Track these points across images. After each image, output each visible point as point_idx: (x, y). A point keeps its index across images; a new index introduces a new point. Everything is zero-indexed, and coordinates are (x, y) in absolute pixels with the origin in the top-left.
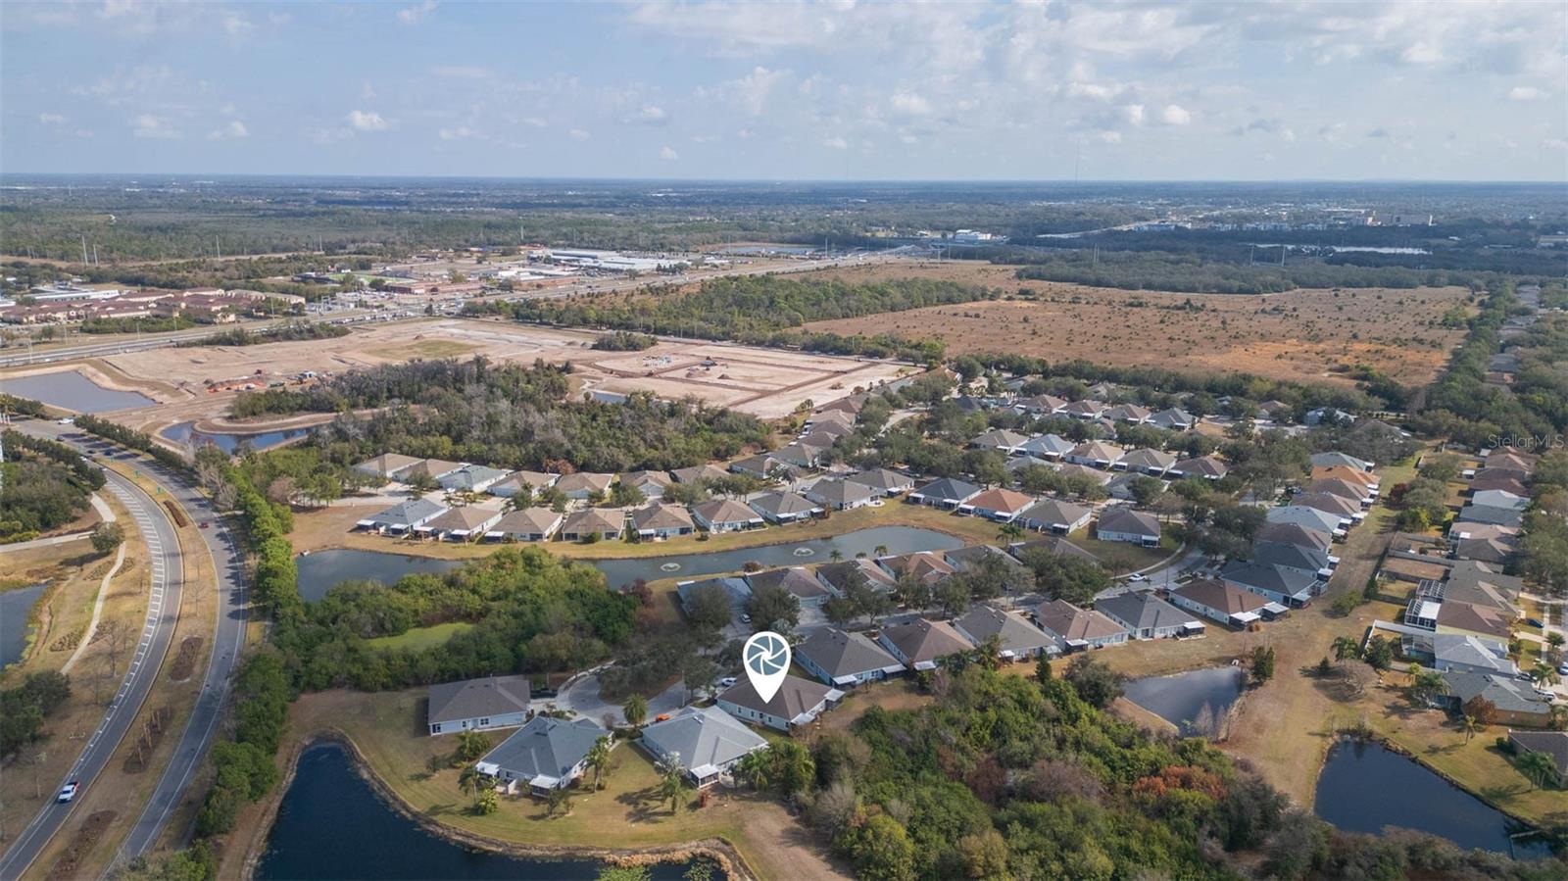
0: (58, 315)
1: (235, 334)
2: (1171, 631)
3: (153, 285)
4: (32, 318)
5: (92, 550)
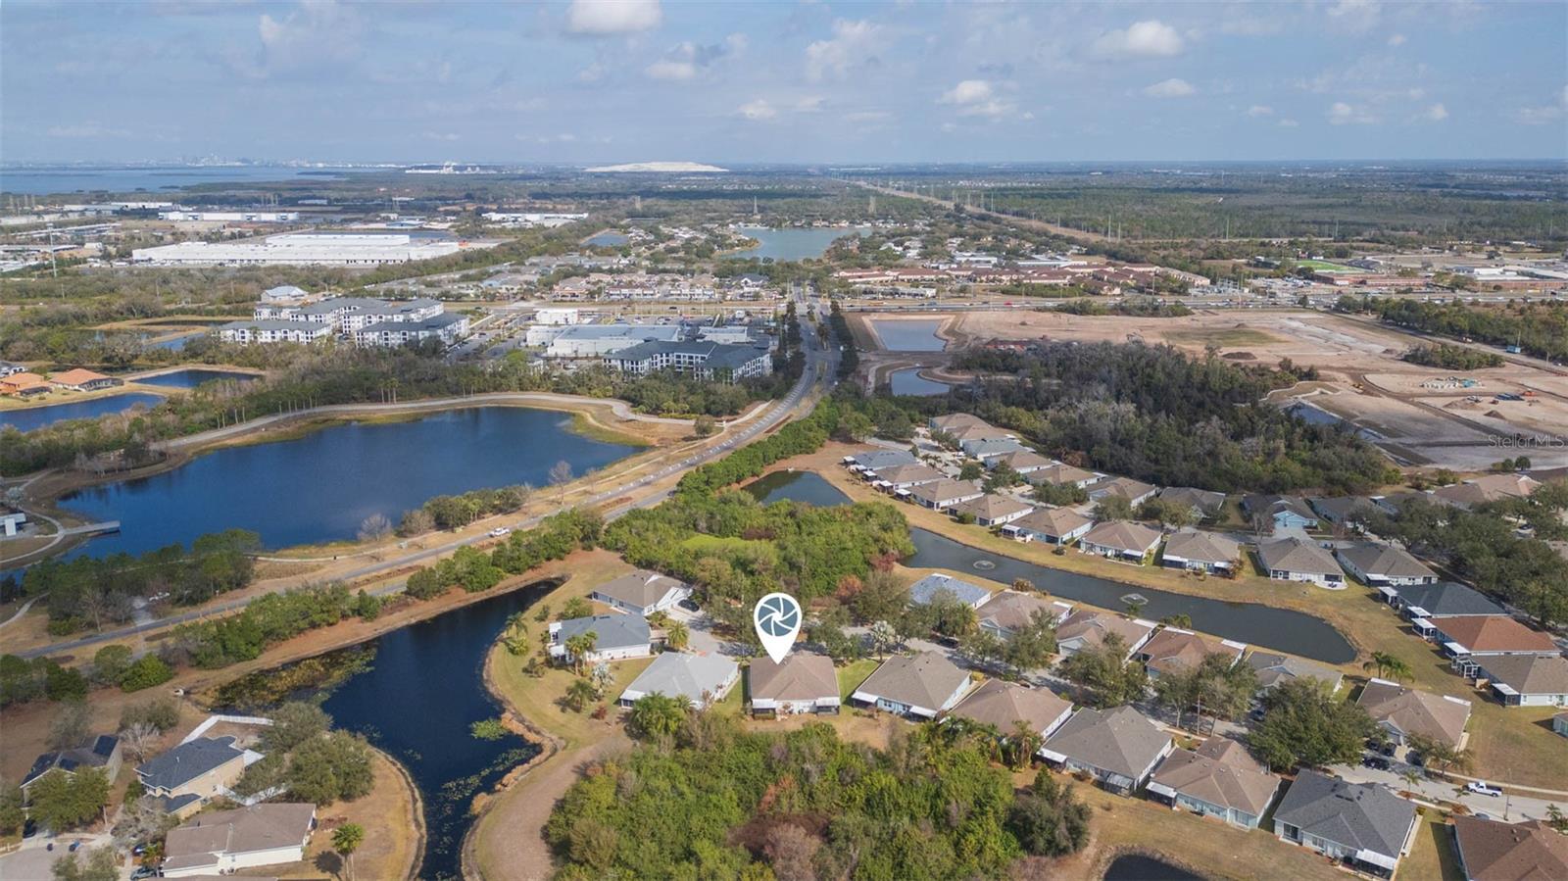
0: (1004, 277)
1: (1082, 305)
2: (1332, 850)
3: (1122, 259)
4: (984, 278)
5: (694, 433)
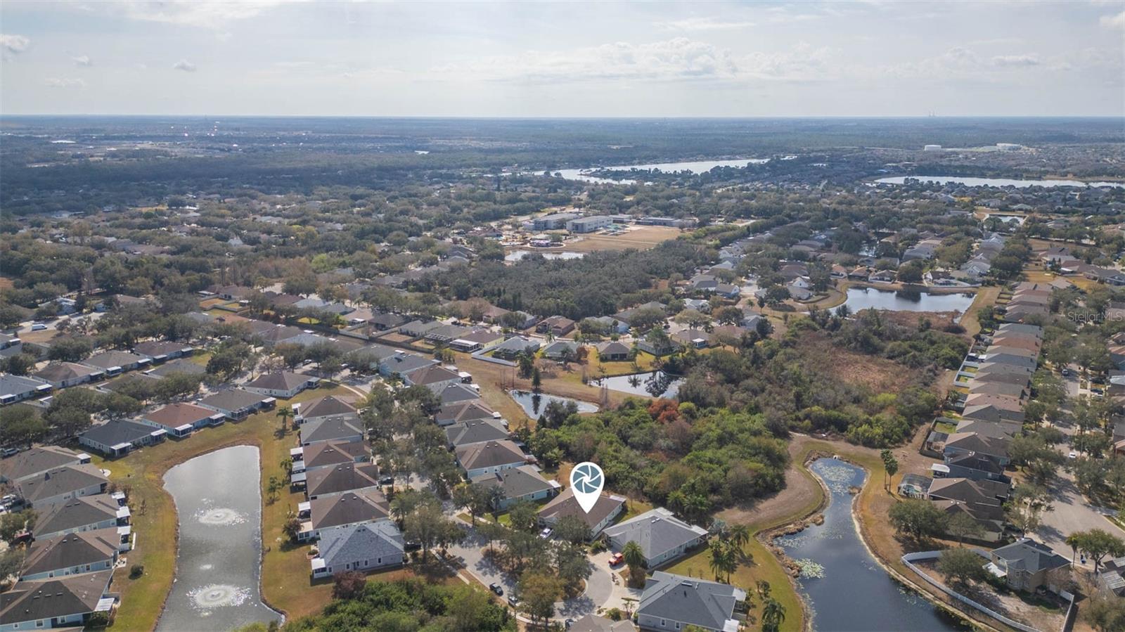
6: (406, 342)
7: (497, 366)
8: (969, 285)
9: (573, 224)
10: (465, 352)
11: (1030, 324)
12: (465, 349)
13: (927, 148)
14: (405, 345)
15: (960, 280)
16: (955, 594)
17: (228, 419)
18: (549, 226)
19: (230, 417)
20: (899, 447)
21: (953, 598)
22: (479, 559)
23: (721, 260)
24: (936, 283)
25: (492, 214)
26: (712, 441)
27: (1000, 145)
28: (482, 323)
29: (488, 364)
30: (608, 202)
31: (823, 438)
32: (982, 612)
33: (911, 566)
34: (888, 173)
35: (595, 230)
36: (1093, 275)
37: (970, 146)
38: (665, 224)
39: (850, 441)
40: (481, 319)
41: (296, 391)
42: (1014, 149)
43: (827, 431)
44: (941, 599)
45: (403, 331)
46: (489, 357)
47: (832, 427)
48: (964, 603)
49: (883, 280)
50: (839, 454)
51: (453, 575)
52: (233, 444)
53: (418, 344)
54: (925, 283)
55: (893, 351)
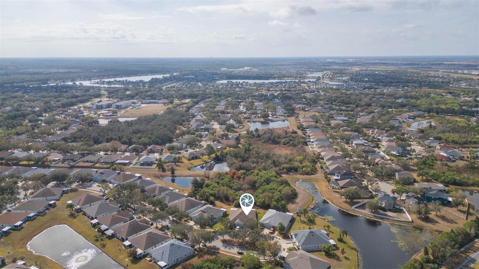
6: (92, 165)
7: (147, 169)
8: (283, 117)
9: (116, 105)
10: (125, 166)
11: (315, 128)
12: (125, 164)
13: (222, 69)
14: (92, 167)
15: (280, 116)
16: (375, 215)
17: (36, 215)
18: (103, 107)
19: (37, 214)
20: (317, 173)
21: (375, 216)
22: (222, 244)
23: (195, 116)
24: (273, 117)
25: (69, 103)
26: (263, 183)
27: (246, 68)
28: (118, 153)
29: (141, 169)
30: (122, 95)
31: (292, 175)
32: (386, 218)
33: (356, 209)
34: (218, 79)
35: (126, 107)
36: (315, 111)
37: (236, 68)
38: (155, 103)
39: (301, 174)
40: (117, 151)
41: (60, 196)
42: (251, 69)
43: (291, 172)
44: (372, 218)
45: (85, 161)
46: (139, 167)
47: (293, 170)
48: (379, 217)
49: (256, 118)
50: (301, 179)
51: (219, 253)
52: (50, 226)
53: (97, 165)
54: (270, 118)
55: (284, 142)
